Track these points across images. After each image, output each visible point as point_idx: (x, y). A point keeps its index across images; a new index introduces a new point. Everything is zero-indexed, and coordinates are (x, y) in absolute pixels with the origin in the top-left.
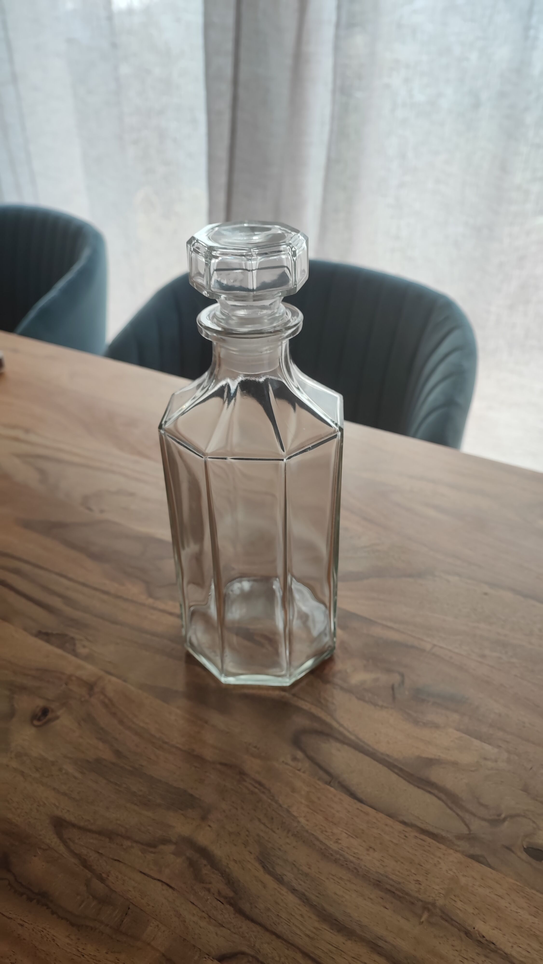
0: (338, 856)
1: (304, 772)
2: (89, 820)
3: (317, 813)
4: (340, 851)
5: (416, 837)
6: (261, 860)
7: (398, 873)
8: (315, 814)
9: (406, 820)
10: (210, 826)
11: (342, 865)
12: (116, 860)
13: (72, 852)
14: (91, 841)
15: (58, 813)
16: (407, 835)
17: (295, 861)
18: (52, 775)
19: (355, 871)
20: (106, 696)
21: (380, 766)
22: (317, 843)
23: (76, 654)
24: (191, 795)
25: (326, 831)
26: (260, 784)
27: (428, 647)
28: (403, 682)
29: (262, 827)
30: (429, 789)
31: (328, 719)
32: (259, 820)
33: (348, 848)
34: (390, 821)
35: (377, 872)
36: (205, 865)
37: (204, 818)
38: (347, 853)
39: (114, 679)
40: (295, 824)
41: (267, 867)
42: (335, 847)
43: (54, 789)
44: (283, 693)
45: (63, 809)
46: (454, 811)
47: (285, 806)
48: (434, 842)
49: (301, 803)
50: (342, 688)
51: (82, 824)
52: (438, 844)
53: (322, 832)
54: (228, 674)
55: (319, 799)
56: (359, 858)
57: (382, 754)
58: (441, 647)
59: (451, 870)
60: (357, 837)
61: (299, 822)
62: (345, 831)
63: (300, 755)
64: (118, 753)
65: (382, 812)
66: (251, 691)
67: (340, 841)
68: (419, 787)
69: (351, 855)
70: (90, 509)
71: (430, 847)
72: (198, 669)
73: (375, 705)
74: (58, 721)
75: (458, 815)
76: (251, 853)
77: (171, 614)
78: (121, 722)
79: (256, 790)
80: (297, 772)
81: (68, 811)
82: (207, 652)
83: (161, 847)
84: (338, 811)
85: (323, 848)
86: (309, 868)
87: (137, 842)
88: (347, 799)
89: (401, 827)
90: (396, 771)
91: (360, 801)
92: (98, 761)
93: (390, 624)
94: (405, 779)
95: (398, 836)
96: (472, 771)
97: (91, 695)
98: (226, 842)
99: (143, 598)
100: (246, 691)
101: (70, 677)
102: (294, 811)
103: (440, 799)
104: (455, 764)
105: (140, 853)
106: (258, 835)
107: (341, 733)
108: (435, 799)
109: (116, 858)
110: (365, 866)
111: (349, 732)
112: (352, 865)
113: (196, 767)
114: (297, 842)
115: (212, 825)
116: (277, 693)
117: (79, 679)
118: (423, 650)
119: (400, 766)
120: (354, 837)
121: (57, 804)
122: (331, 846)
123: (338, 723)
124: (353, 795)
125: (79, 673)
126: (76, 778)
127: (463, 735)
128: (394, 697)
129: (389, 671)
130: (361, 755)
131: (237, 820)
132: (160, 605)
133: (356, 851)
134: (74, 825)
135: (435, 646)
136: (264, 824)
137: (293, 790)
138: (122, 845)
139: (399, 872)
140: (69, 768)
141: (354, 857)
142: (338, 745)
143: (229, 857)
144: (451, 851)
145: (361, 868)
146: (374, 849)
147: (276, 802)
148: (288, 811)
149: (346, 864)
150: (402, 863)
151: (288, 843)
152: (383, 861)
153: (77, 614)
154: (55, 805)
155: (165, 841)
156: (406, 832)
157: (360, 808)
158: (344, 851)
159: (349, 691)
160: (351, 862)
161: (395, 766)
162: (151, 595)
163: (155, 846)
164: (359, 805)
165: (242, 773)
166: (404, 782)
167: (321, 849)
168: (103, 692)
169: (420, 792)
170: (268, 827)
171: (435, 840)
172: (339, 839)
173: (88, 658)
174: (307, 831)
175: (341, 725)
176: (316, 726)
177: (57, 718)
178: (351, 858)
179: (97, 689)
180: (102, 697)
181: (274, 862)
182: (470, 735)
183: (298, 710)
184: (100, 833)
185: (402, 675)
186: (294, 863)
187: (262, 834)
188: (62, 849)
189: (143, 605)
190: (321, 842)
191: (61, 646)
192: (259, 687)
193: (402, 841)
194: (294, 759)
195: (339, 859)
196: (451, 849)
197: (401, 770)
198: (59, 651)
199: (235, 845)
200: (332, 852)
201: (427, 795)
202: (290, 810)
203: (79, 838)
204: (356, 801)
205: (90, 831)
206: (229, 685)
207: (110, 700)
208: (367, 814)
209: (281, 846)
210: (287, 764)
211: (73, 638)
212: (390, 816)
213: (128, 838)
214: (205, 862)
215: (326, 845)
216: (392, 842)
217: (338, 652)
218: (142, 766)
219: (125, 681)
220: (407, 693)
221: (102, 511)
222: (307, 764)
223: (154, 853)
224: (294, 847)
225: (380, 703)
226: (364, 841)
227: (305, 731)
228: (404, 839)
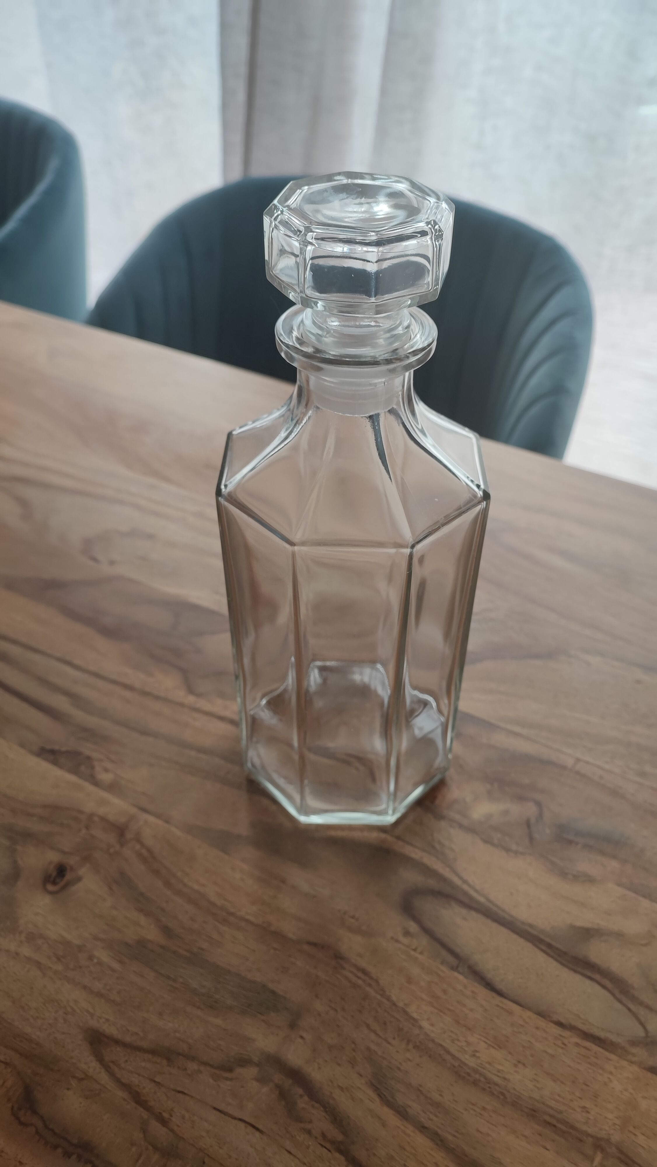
0: (477, 1076)
1: (421, 953)
2: (137, 1034)
3: (444, 1013)
4: (480, 1069)
5: (577, 1045)
6: (374, 1086)
7: (558, 1098)
8: (441, 1014)
9: (563, 1021)
10: (302, 1037)
11: (484, 1089)
12: (179, 1092)
13: (118, 1081)
14: (143, 1064)
15: (93, 1023)
16: (566, 1041)
17: (420, 1086)
18: (80, 967)
19: (502, 1097)
20: (142, 845)
21: (521, 941)
22: (448, 1057)
23: (96, 783)
24: (273, 992)
25: (458, 1040)
26: (364, 972)
27: (570, 762)
28: (540, 816)
29: (372, 1036)
30: (589, 974)
31: (446, 872)
32: (368, 1026)
33: (490, 1064)
34: (542, 1023)
35: (531, 1098)
36: (301, 1096)
37: (293, 1026)
38: (489, 1071)
39: (151, 819)
40: (416, 1031)
41: (385, 1095)
42: (472, 1062)
43: (85, 987)
44: (383, 836)
45: (100, 1018)
46: (624, 1005)
47: (401, 1004)
48: (601, 1050)
49: (422, 999)
50: (461, 826)
51: (128, 1039)
52: (607, 1054)
53: (453, 1041)
55: (445, 992)
56: (505, 1079)
57: (523, 923)
58: (587, 763)
59: (626, 1090)
60: (500, 1048)
61: (420, 1027)
62: (483, 1039)
63: (413, 927)
64: (167, 931)
65: (530, 1009)
66: (340, 834)
67: (477, 1054)
68: (575, 971)
69: (495, 1075)
70: (95, 560)
71: (596, 1058)
72: (265, 802)
73: (508, 850)
74: (80, 886)
75: (629, 1010)
76: (361, 1075)
77: (222, 718)
78: (168, 884)
79: (360, 982)
80: (412, 953)
81: (108, 1020)
82: (275, 776)
83: (239, 1070)
84: (471, 1010)
85: (456, 1064)
86: (441, 1095)
87: (206, 1064)
88: (482, 992)
89: (556, 1030)
90: (544, 948)
91: (500, 994)
92: (142, 943)
93: (517, 729)
94: (556, 960)
95: (554, 1044)
96: (643, 945)
97: (122, 845)
98: (326, 1061)
99: (181, 695)
100: (333, 833)
101: (90, 817)
102: (412, 1010)
103: (604, 987)
104: (619, 935)
105: (211, 1081)
106: (368, 1049)
107: (466, 894)
108: (597, 988)
109: (179, 1089)
110: (514, 1089)
111: (476, 891)
112: (497, 1088)
113: (275, 949)
114: (420, 1056)
115: (304, 1035)
116: (375, 835)
117: (103, 819)
118: (564, 768)
119: (547, 940)
120: (497, 1047)
121: (91, 1010)
122: (467, 1062)
123: (461, 878)
124: (490, 986)
125: (102, 811)
126: (113, 970)
127: (627, 892)
128: (531, 839)
129: (521, 799)
130: (495, 925)
131: (338, 1026)
132: (204, 704)
133: (500, 1067)
134: (117, 1042)
135: (578, 760)
136: (375, 1032)
137: (409, 981)
138: (185, 1069)
139: (559, 1095)
140: (103, 955)
141: (498, 1076)
142: (464, 911)
143: (332, 1082)
144: (625, 1063)
145: (509, 1092)
146: (524, 1065)
147: (389, 999)
148: (406, 1013)
149: (490, 1088)
150: (562, 1083)
151: (409, 1060)
152: (537, 1081)
153: (92, 721)
154: (88, 1011)
155: (244, 1062)
156: (564, 1037)
157: (500, 1004)
158: (484, 1068)
159: (471, 830)
160: (496, 1084)
161: (541, 941)
162: (191, 690)
163: (230, 1070)
164: (498, 1000)
165: (338, 957)
166: (555, 964)
167: (454, 1067)
168: (138, 839)
169: (578, 978)
170: (380, 1037)
171: (603, 1048)
172: (476, 1051)
173: (113, 787)
174: (433, 1041)
175: (465, 882)
176: (432, 883)
177: (79, 879)
178: (496, 1079)
179: (129, 835)
180: (138, 847)
181: (393, 1088)
182: (636, 892)
183: (407, 860)
184: (153, 1052)
185: (538, 804)
186: (421, 1088)
187: (373, 1047)
188: (104, 1077)
189: (182, 705)
190: (453, 1057)
191: (75, 771)
192: (350, 828)
193: (560, 1050)
194: (407, 933)
195: (480, 1081)
196: (625, 1060)
197: (549, 946)
198: (72, 778)
199: (339, 1065)
200: (468, 1071)
201: (588, 982)
202: (408, 1010)
203: (126, 1061)
204: (494, 994)
205: (139, 1049)
206: (310, 825)
207: (149, 851)
208: (510, 1013)
209: (400, 1063)
210: (397, 941)
211: (89, 758)
212: (541, 1014)
213: (193, 1059)
214: (300, 1091)
215: (461, 1060)
216: (546, 1052)
217: (452, 773)
218: (202, 949)
219: (167, 822)
220: (548, 831)
221: (112, 563)
222: (424, 941)
223: (231, 1080)
224: (418, 1065)
225: (514, 847)
226: (510, 1053)
227: (417, 892)
228: (562, 1048)
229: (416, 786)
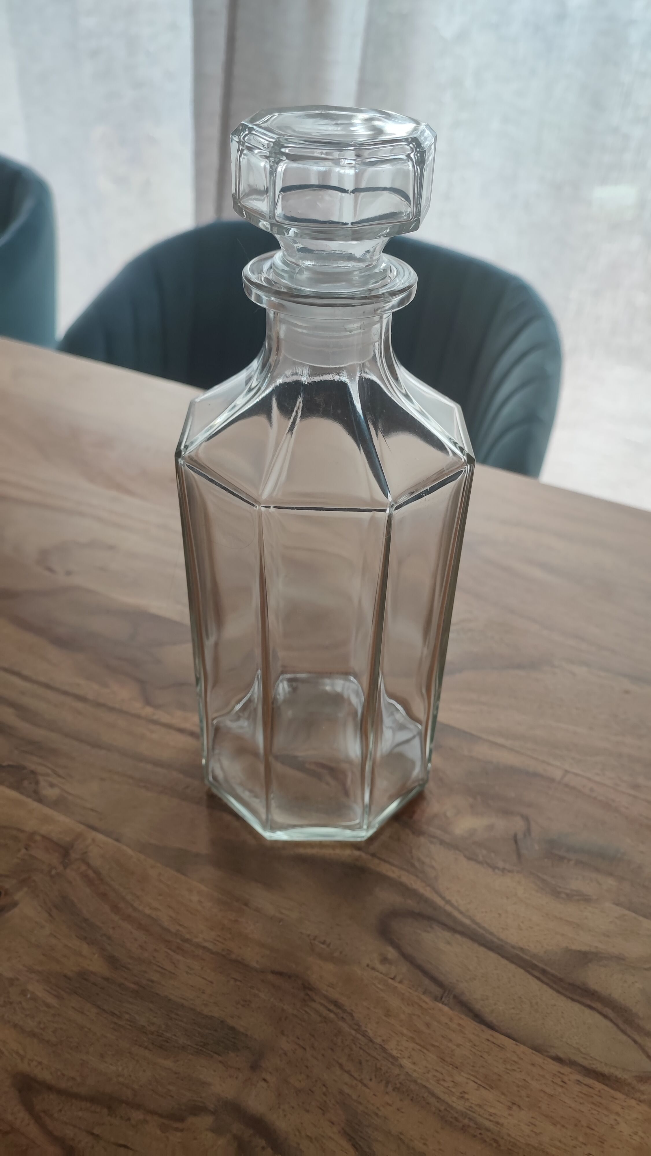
0: (466, 1121)
1: (401, 982)
2: (73, 1079)
3: (428, 1050)
4: (469, 1112)
5: (578, 1082)
6: (349, 1135)
7: (559, 1144)
8: (425, 1051)
9: (561, 1055)
10: (265, 1080)
11: (475, 1136)
12: (121, 1146)
13: (50, 1135)
14: (80, 1114)
15: (24, 1067)
16: (566, 1079)
17: (401, 1133)
18: (11, 1003)
19: (495, 1145)
20: (88, 865)
21: (512, 967)
22: (433, 1100)
23: (40, 800)
24: (232, 1029)
25: (444, 1080)
26: (336, 1004)
27: (558, 774)
28: (528, 831)
29: (346, 1078)
30: (589, 1002)
31: (428, 893)
32: (341, 1066)
33: (480, 1106)
34: (538, 1059)
35: (528, 1145)
36: (263, 1148)
37: (255, 1067)
38: (479, 1115)
39: (100, 837)
40: (396, 1071)
41: (360, 1146)
42: (460, 1105)
43: (15, 1026)
44: (357, 853)
45: (32, 1061)
46: (629, 1036)
47: (378, 1040)
48: (606, 1088)
49: (402, 1034)
50: (442, 842)
51: (63, 1084)
52: (612, 1092)
53: (438, 1081)
54: (273, 827)
55: (428, 1025)
56: (497, 1123)
57: (513, 947)
58: (576, 775)
59: (636, 1133)
60: (492, 1088)
61: (401, 1066)
62: (473, 1078)
63: (391, 953)
64: (112, 961)
65: (524, 1044)
66: (309, 851)
67: (466, 1096)
68: (573, 1000)
69: (486, 1119)
70: (50, 570)
71: (600, 1096)
72: (228, 818)
73: (494, 868)
74: (16, 911)
75: (635, 1042)
76: (333, 1123)
77: (181, 731)
78: (115, 908)
79: (332, 1015)
80: (391, 981)
81: (40, 1063)
82: (239, 790)
83: (191, 1120)
84: (458, 1046)
85: (442, 1108)
86: (425, 1144)
87: (153, 1113)
88: (471, 1025)
89: (554, 1067)
90: (537, 974)
91: (490, 1026)
92: (83, 975)
93: (500, 740)
94: (552, 988)
95: (553, 1082)
96: (646, 969)
97: (65, 866)
98: (293, 1107)
99: (137, 706)
100: (302, 851)
101: (32, 835)
102: (392, 1047)
103: (606, 1017)
104: (620, 959)
105: (159, 1132)
106: (341, 1092)
107: (449, 915)
108: (597, 1016)
109: (121, 1142)
110: (509, 1135)
111: (461, 912)
112: (489, 1134)
113: (236, 980)
114: (401, 1100)
115: (268, 1077)
116: (348, 852)
117: (45, 838)
118: (552, 780)
119: (541, 965)
120: (487, 1087)
121: (21, 1052)
122: (454, 1105)
123: (443, 898)
124: (478, 1017)
125: (45, 829)
126: (48, 1006)
127: (627, 912)
128: (519, 855)
129: (506, 813)
130: (482, 950)
131: (307, 1067)
132: (163, 716)
133: (492, 1111)
134: (50, 1088)
135: (567, 772)
136: (348, 1072)
137: (388, 1013)
138: (129, 1119)
139: (560, 1141)
140: (37, 989)
141: (490, 1121)
142: (447, 935)
143: (299, 1132)
144: (633, 1102)
145: (503, 1138)
146: (519, 1106)
147: (364, 1034)
148: (384, 1050)
149: (480, 1134)
150: (563, 1126)
151: (388, 1104)
152: (535, 1125)
153: (39, 734)
154: (17, 1053)
155: (197, 1110)
156: (563, 1074)
157: (491, 1038)
158: (474, 1112)
159: (453, 846)
160: (488, 1130)
161: (534, 967)
162: (148, 702)
163: (182, 1119)
164: (488, 1033)
165: (307, 987)
166: (550, 991)
167: (440, 1111)
168: (84, 860)
169: (576, 1006)
170: (355, 1078)
171: (607, 1085)
172: (465, 1092)
173: (59, 804)
174: (415, 1082)
175: (448, 902)
176: (411, 904)
177: (15, 904)
178: (487, 1124)
179: (74, 856)
180: (83, 868)
181: (369, 1137)
182: (635, 912)
183: (383, 879)
184: (93, 1099)
185: (526, 819)
186: (402, 1137)
187: (347, 1090)
188: (33, 1130)
189: (138, 716)
190: (438, 1098)
191: (17, 787)
192: (321, 845)
193: (560, 1090)
194: (384, 960)
195: (469, 1126)
196: (632, 1098)
197: (544, 972)
198: (13, 794)
199: (307, 1111)
200: (456, 1115)
201: (587, 1011)
202: (386, 1047)
203: (60, 1111)
204: (483, 1027)
205: (77, 1096)
206: (276, 842)
207: (97, 872)
208: (502, 1048)
209: (378, 1108)
210: (373, 969)
211: (33, 772)
212: (537, 1049)
213: (138, 1107)
214: (263, 1143)
215: (447, 1103)
216: (544, 1092)
217: (431, 786)
218: (152, 981)
219: (117, 840)
220: (537, 847)
221: (69, 573)
222: (404, 968)
223: (182, 1130)
224: (398, 1110)
225: (501, 864)
226: (503, 1094)
227: (395, 914)
228: (562, 1087)
229: (391, 800)
